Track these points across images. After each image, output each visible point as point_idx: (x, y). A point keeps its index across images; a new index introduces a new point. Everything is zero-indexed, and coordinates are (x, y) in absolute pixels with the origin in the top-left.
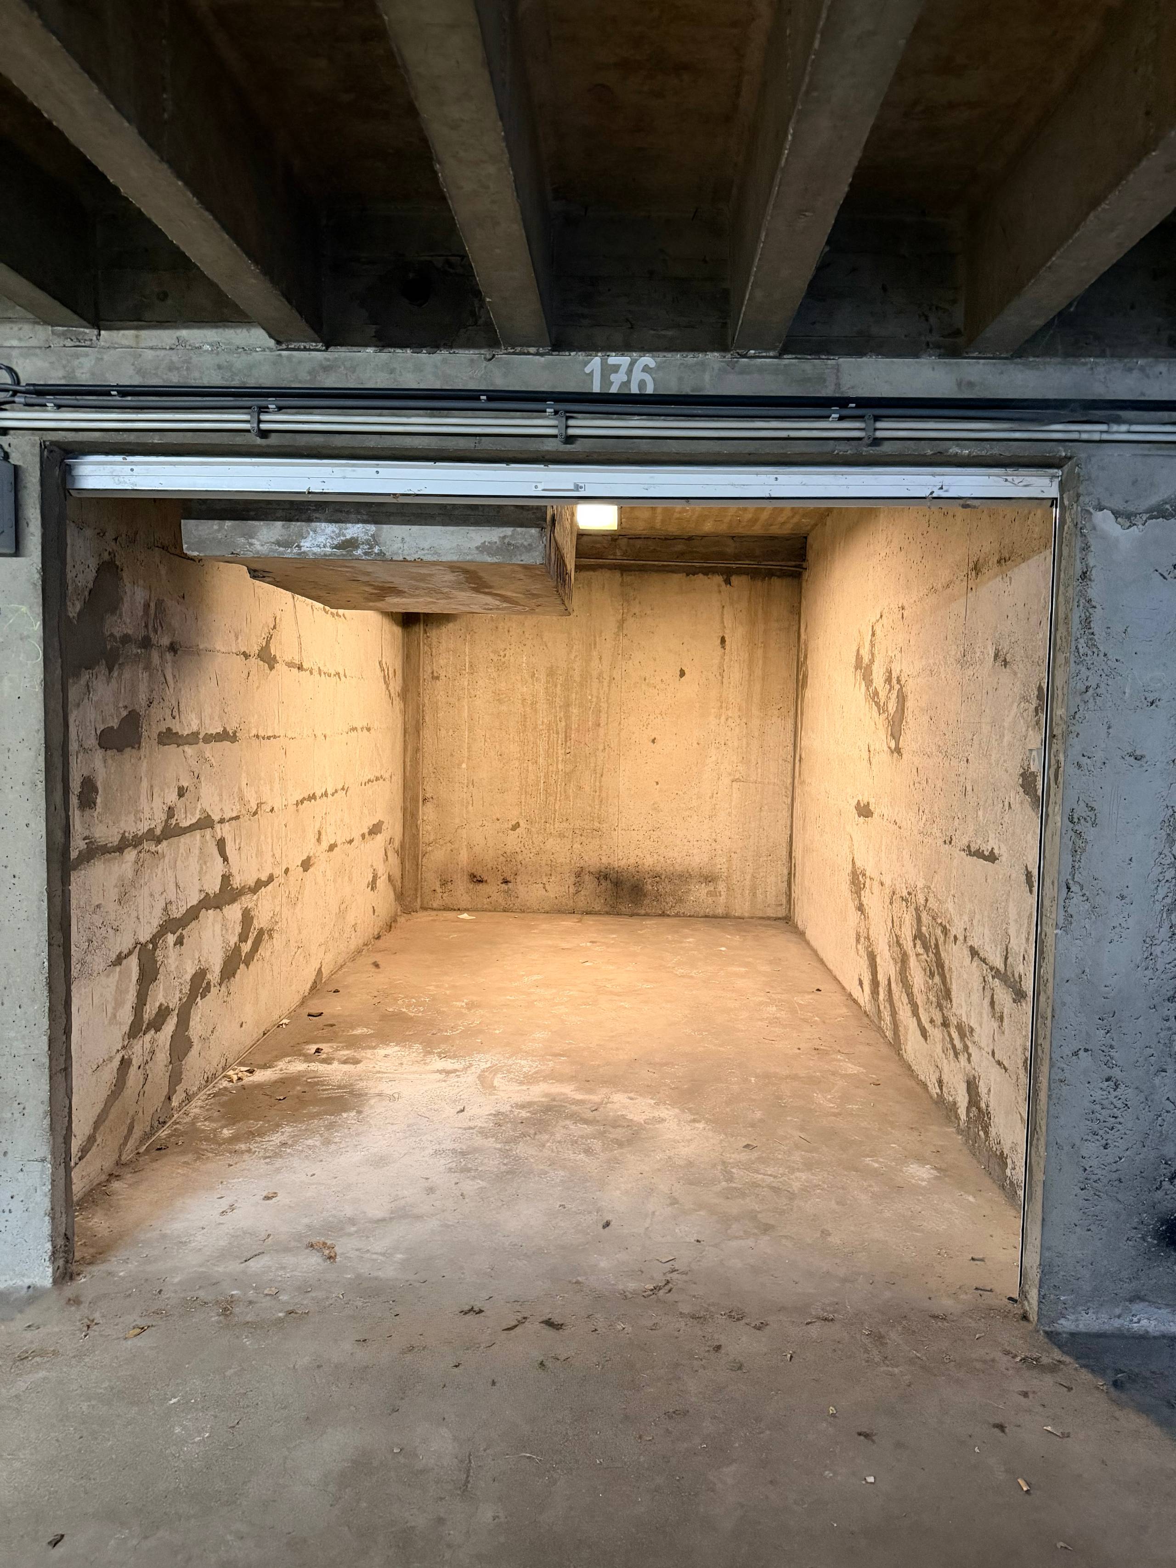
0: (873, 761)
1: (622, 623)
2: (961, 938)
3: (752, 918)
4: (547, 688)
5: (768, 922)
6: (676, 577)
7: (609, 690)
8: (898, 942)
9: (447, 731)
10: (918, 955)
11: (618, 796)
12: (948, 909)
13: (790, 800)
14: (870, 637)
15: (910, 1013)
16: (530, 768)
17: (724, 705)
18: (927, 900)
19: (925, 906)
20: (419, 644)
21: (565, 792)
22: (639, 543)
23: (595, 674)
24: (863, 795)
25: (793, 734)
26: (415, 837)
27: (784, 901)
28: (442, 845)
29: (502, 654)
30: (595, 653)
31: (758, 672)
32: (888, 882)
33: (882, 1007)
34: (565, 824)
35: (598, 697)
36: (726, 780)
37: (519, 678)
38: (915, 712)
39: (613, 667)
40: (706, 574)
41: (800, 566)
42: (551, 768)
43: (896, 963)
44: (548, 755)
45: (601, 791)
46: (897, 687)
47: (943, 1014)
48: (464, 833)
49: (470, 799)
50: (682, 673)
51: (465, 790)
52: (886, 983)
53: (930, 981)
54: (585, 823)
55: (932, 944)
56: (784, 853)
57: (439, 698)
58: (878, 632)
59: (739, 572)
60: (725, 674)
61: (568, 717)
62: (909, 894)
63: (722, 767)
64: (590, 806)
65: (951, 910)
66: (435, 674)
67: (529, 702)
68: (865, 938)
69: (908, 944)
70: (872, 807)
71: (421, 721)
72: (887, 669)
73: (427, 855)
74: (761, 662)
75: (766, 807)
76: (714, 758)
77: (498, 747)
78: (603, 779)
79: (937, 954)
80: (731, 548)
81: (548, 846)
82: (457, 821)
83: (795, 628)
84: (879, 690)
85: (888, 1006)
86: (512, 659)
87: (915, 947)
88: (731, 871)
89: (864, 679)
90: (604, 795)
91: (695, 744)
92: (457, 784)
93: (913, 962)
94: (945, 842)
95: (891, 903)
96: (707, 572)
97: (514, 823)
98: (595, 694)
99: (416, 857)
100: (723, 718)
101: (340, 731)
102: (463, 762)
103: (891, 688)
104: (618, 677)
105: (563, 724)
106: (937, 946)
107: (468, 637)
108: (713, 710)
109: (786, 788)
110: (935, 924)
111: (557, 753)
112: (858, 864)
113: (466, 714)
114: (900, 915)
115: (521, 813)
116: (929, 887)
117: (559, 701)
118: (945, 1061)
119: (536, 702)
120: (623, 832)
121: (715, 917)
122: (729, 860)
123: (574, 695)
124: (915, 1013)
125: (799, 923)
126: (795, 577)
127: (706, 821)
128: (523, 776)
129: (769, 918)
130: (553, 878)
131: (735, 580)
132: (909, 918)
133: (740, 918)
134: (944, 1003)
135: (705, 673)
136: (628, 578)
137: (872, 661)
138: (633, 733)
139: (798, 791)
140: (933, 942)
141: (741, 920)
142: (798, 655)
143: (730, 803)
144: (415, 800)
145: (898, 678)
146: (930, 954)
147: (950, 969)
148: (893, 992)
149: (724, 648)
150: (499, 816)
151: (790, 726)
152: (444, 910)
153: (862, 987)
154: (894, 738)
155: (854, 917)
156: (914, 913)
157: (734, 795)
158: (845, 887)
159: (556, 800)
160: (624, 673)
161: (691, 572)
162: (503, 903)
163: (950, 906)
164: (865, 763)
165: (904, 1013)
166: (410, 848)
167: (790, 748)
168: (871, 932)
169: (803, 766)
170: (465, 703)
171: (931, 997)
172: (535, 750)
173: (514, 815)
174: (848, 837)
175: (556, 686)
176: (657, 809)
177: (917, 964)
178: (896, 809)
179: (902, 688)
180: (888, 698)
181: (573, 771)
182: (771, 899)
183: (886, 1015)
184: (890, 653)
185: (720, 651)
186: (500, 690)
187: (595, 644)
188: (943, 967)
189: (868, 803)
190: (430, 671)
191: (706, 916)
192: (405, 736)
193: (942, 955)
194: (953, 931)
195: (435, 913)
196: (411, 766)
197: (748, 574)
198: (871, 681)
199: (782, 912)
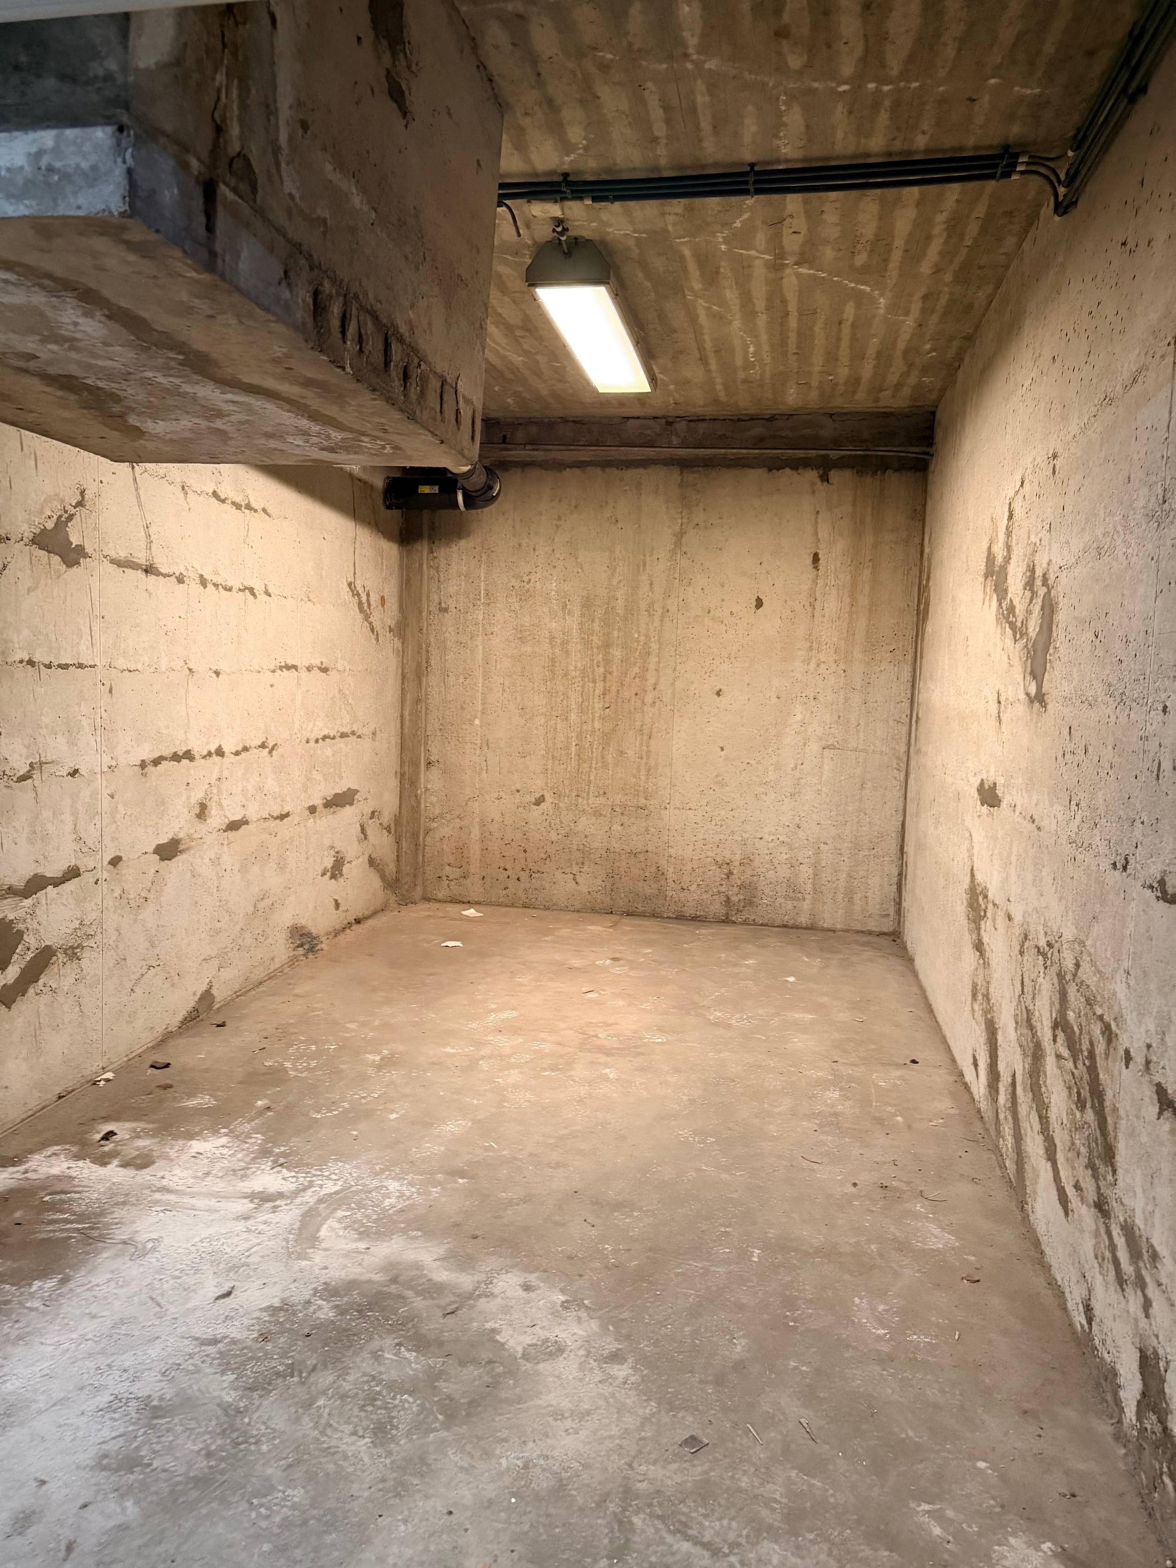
0: (1004, 717)
1: (680, 535)
2: (1139, 1059)
3: (847, 931)
4: (581, 623)
5: (866, 939)
6: (753, 475)
7: (662, 626)
8: (1029, 1020)
9: (457, 677)
10: (1059, 1057)
11: (670, 765)
12: (1115, 994)
13: (903, 774)
14: (1005, 522)
15: (1042, 1152)
16: (559, 726)
17: (815, 645)
18: (1077, 965)
19: (1075, 975)
20: (421, 565)
21: (603, 758)
22: (702, 427)
23: (643, 605)
24: (988, 772)
25: (910, 684)
26: (415, 809)
27: (892, 911)
28: (449, 821)
29: (526, 579)
30: (644, 578)
31: (863, 601)
32: (1018, 918)
33: (1002, 1116)
34: (602, 800)
35: (647, 636)
36: (814, 747)
37: (546, 610)
38: (1070, 628)
39: (667, 595)
40: (795, 468)
41: (928, 454)
42: (585, 727)
43: (1025, 1055)
44: (582, 711)
45: (648, 757)
46: (1042, 591)
47: (1098, 1188)
48: (476, 806)
49: (483, 764)
50: (759, 603)
51: (478, 752)
52: (1010, 1080)
53: (1078, 1114)
54: (627, 797)
55: (1084, 1048)
56: (894, 847)
57: (447, 635)
58: (1018, 512)
59: (842, 464)
60: (818, 605)
61: (607, 662)
62: (1050, 945)
63: (810, 730)
64: (634, 776)
65: (1121, 996)
66: (443, 605)
67: (559, 641)
68: (983, 995)
69: (1045, 1032)
70: (999, 792)
71: (425, 665)
72: (1028, 566)
73: (431, 833)
74: (867, 588)
75: (869, 784)
76: (799, 717)
77: (519, 698)
78: (652, 742)
79: (1092, 1069)
80: (828, 431)
81: (580, 827)
82: (468, 791)
83: (917, 540)
84: (1016, 602)
85: (1010, 1118)
86: (538, 585)
87: (1055, 1041)
88: (819, 868)
89: (995, 590)
90: (652, 762)
91: (774, 699)
92: (468, 745)
93: (1050, 1063)
94: (1114, 864)
95: (1022, 953)
96: (796, 465)
97: (538, 796)
98: (643, 631)
99: (415, 835)
100: (813, 665)
101: (255, 667)
102: (476, 717)
103: (1034, 594)
104: (673, 609)
105: (602, 670)
106: (1092, 1055)
107: (484, 557)
108: (799, 653)
109: (898, 758)
110: (1090, 1015)
111: (593, 708)
112: (979, 877)
113: (480, 656)
114: (1033, 976)
115: (547, 783)
116: (1082, 943)
117: (596, 640)
118: (1099, 1278)
119: (568, 641)
120: (676, 812)
121: (796, 927)
122: (818, 852)
123: (616, 634)
124: (1051, 1155)
125: (909, 944)
126: (920, 470)
127: (786, 800)
128: (550, 736)
129: (870, 933)
130: (586, 868)
131: (834, 475)
132: (1047, 986)
133: (829, 930)
134: (1102, 1169)
135: (790, 603)
136: (690, 477)
137: (1007, 559)
138: (692, 683)
139: (913, 763)
140: (1085, 1046)
141: (831, 934)
142: (920, 577)
143: (821, 777)
144: (415, 764)
145: (1044, 575)
146: (1080, 1065)
147: (1115, 1110)
148: (1020, 1101)
149: (816, 568)
150: (518, 786)
151: (906, 675)
152: (451, 902)
153: (976, 1070)
154: (1035, 678)
155: (970, 957)
156: (1056, 980)
157: (826, 767)
158: (960, 909)
159: (590, 767)
160: (681, 603)
161: (775, 465)
162: (523, 896)
163: (1119, 988)
164: (993, 722)
165: (1034, 1146)
166: (408, 823)
167: (906, 705)
168: (992, 990)
169: (920, 729)
170: (479, 641)
171: (1077, 1142)
172: (565, 702)
173: (538, 784)
174: (967, 835)
175: (593, 621)
176: (722, 784)
177: (1057, 1072)
178: (1035, 797)
179: (1049, 591)
180: (1029, 612)
181: (614, 730)
182: (874, 907)
183: (1007, 1130)
184: (1033, 539)
185: (812, 574)
186: (522, 626)
187: (644, 565)
188: (1101, 1102)
189: (995, 784)
190: (437, 601)
191: (785, 926)
192: (403, 683)
193: (1101, 1076)
194: (1124, 1041)
195: (437, 905)
196: (411, 720)
197: (853, 468)
198: (1006, 591)
199: (888, 927)
